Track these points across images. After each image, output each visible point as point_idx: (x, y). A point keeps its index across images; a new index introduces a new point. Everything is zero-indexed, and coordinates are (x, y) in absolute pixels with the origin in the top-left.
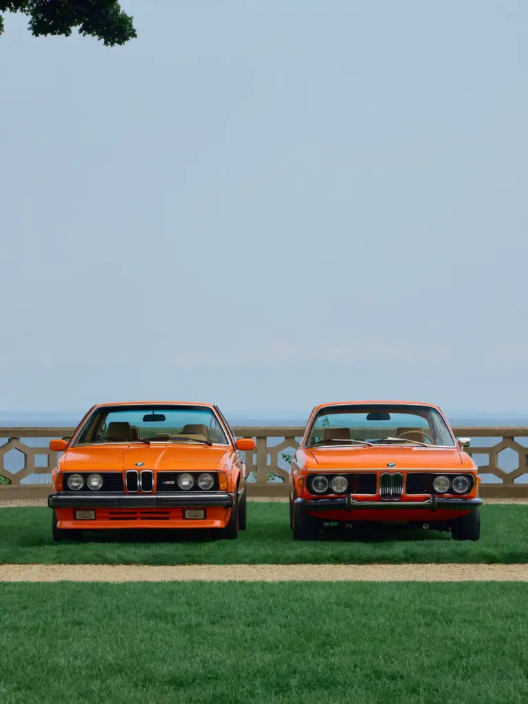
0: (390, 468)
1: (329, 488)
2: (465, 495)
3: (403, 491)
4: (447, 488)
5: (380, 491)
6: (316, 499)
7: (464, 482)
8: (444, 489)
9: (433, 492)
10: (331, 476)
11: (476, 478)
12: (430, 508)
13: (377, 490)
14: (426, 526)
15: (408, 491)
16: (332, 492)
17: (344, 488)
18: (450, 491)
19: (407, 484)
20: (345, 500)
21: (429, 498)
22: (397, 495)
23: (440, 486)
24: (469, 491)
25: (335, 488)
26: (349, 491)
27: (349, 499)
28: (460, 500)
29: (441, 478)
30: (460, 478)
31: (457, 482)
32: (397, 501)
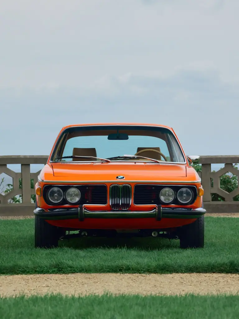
0: (118, 180)
1: (63, 198)
2: (189, 206)
3: (131, 201)
4: (171, 199)
5: (110, 202)
6: (52, 209)
7: (188, 194)
8: (169, 200)
9: (159, 202)
10: (65, 188)
11: (199, 189)
12: (157, 217)
13: (108, 201)
14: (154, 234)
15: (136, 202)
16: (67, 202)
17: (77, 199)
18: (175, 201)
19: (135, 194)
20: (78, 210)
21: (155, 208)
22: (126, 206)
23: (166, 197)
24: (193, 202)
25: (69, 199)
26: (81, 202)
27: (81, 208)
28: (183, 210)
29: (167, 189)
30: (184, 190)
31: (182, 193)
32: (126, 211)
